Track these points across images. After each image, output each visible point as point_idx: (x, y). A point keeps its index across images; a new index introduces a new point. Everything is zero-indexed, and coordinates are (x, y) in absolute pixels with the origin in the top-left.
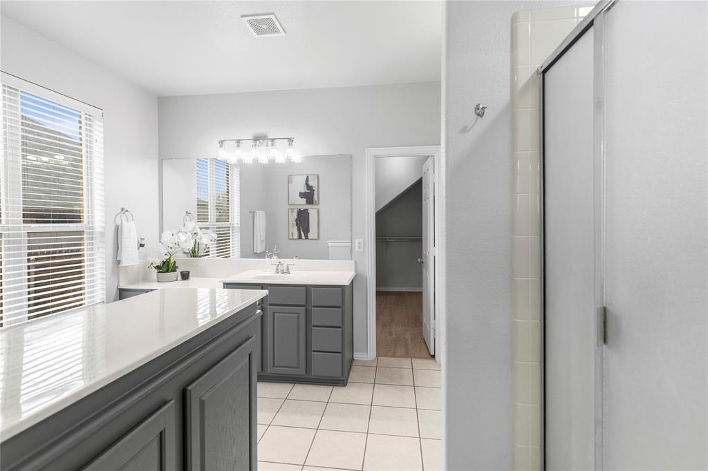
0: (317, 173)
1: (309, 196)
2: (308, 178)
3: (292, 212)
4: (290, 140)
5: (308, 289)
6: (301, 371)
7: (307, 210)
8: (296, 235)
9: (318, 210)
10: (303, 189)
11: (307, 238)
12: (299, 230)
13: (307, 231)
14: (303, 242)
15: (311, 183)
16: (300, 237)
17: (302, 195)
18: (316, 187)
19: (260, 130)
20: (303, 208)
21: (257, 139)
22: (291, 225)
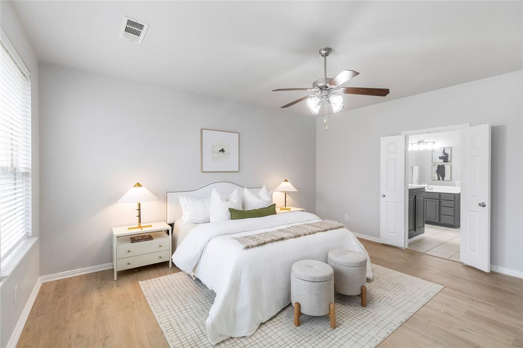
0: (451, 146)
1: (445, 158)
2: (444, 149)
3: (434, 166)
4: (434, 142)
5: (440, 194)
6: (437, 221)
7: (444, 165)
8: (436, 178)
9: (451, 165)
10: (442, 155)
11: (443, 179)
12: (438, 175)
13: (443, 176)
14: (441, 182)
15: (446, 152)
16: (439, 179)
17: (440, 158)
18: (450, 153)
19: (421, 139)
20: (441, 164)
21: (419, 142)
22: (433, 173)
